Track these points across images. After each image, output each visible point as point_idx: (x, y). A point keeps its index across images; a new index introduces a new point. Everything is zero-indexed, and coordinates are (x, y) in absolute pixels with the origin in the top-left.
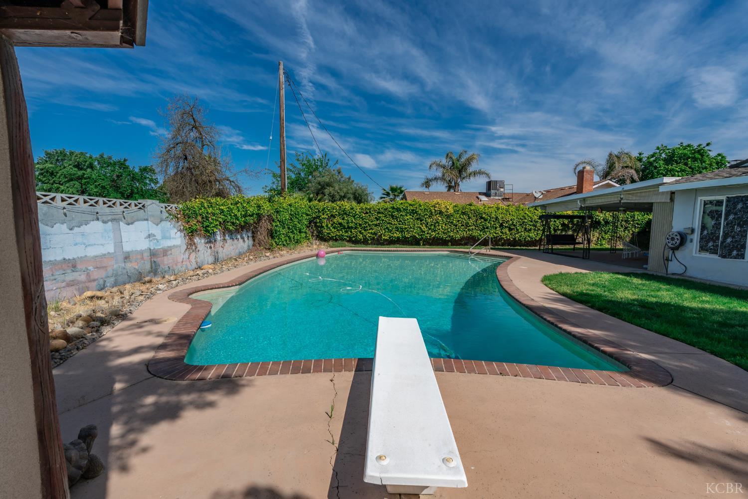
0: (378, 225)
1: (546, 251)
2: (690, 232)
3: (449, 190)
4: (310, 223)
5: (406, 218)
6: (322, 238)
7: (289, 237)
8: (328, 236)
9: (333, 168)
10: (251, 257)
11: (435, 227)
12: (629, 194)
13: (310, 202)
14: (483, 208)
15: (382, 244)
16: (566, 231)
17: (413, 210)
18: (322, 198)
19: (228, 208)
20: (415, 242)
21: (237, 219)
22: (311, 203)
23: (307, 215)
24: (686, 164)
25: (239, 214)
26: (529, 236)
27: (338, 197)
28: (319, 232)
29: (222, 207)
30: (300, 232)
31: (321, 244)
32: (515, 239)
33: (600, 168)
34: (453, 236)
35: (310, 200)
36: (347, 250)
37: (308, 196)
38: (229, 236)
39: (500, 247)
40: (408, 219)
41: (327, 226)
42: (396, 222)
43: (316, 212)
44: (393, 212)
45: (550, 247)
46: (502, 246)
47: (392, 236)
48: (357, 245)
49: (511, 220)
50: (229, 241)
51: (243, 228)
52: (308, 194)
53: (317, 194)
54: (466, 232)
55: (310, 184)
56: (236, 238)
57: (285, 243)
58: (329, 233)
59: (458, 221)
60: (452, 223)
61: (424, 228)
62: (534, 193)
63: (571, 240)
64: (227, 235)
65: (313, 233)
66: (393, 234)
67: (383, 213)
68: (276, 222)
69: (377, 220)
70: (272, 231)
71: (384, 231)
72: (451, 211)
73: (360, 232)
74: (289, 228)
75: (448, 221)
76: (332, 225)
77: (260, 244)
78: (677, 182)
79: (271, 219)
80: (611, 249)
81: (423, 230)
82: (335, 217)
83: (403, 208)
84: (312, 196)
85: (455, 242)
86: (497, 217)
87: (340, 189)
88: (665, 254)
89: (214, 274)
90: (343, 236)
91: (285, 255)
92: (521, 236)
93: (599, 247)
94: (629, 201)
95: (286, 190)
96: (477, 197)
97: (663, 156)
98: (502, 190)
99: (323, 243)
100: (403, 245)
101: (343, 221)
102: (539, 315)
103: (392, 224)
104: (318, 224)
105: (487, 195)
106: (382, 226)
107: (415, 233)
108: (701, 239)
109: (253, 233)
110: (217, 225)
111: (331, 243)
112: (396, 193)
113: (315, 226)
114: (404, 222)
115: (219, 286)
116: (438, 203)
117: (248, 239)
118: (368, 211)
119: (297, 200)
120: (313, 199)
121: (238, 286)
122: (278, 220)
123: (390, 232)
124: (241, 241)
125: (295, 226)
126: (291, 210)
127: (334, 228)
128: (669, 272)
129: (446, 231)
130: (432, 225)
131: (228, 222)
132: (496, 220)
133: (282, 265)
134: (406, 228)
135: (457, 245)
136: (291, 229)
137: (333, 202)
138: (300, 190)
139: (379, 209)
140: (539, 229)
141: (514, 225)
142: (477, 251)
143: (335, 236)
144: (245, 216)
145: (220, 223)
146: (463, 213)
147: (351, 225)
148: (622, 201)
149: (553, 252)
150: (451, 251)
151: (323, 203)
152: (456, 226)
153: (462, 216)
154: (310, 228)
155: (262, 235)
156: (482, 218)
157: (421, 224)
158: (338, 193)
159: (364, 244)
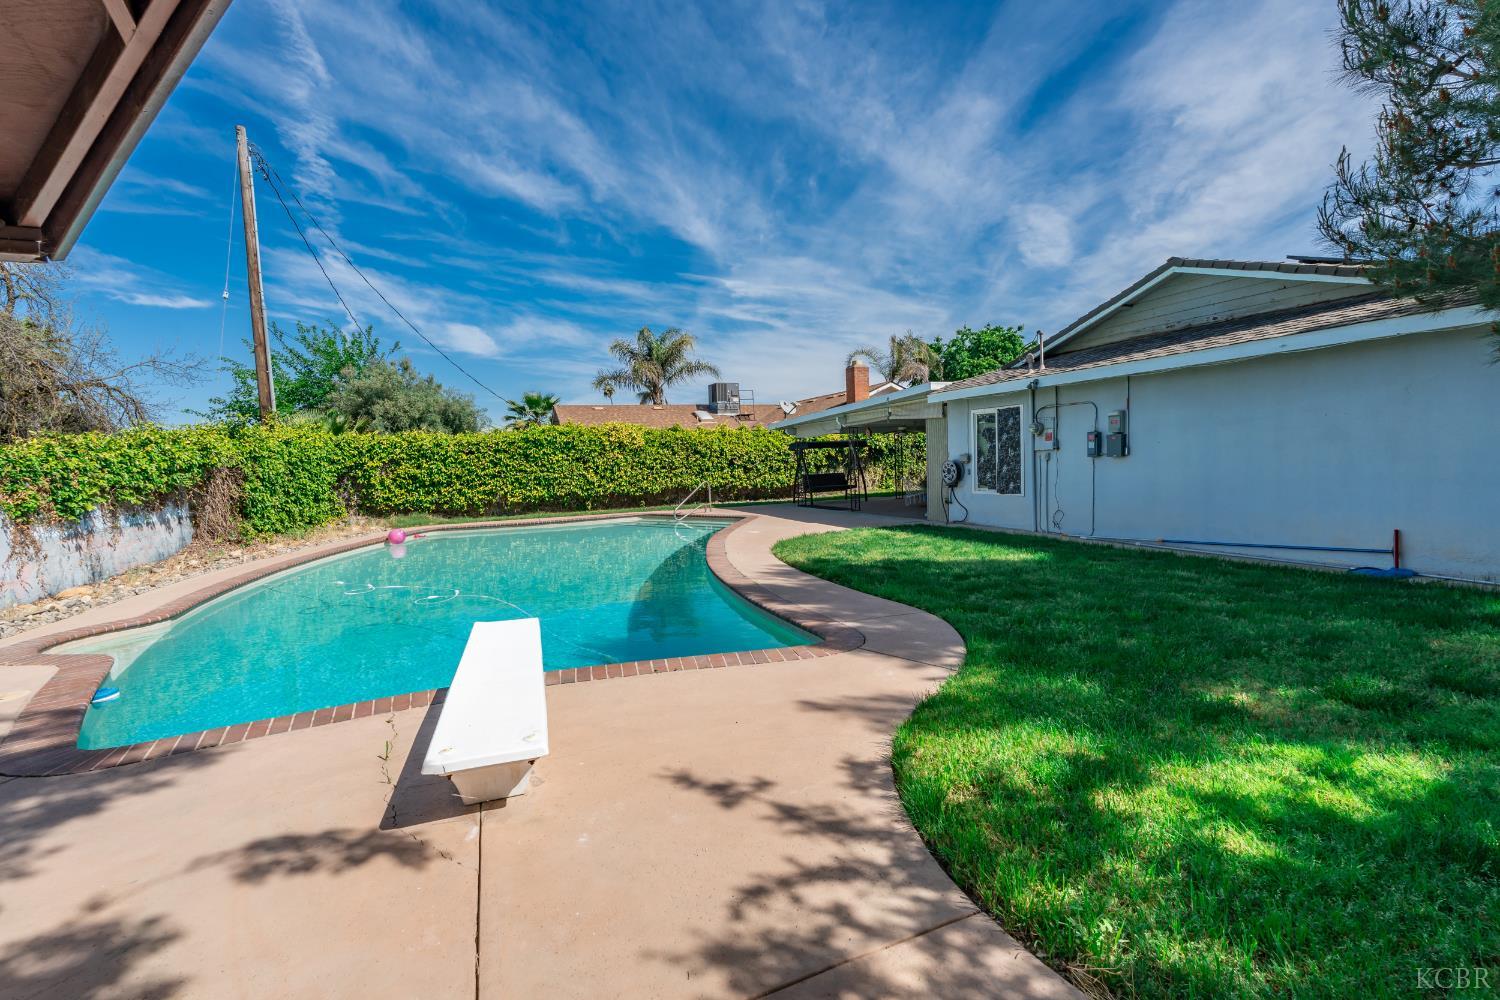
0: (496, 476)
1: (804, 504)
2: (965, 459)
3: (643, 402)
4: (340, 478)
5: (554, 459)
6: (370, 509)
7: (289, 513)
8: (387, 505)
9: (390, 360)
10: (194, 562)
11: (613, 473)
12: (897, 406)
13: (336, 434)
14: (696, 434)
15: (510, 513)
16: (835, 468)
17: (567, 443)
18: (367, 423)
19: (121, 455)
20: (576, 504)
21: (148, 479)
22: (340, 437)
23: (332, 462)
24: (996, 357)
25: (152, 469)
26: (778, 480)
27: (405, 421)
28: (365, 497)
29: (106, 455)
30: (317, 500)
31: (369, 522)
32: (755, 486)
33: (884, 362)
34: (647, 488)
35: (337, 430)
36: (433, 530)
37: (330, 420)
38: (127, 519)
39: (732, 502)
40: (558, 461)
41: (382, 483)
42: (535, 468)
43: (354, 456)
44: (527, 448)
45: (808, 496)
46: (736, 500)
47: (529, 496)
48: (455, 519)
49: (747, 453)
50: (129, 532)
51: (166, 498)
52: (330, 415)
53: (355, 416)
54: (671, 480)
55: (334, 395)
56: (148, 524)
57: (278, 526)
58: (388, 499)
59: (655, 460)
60: (643, 463)
61: (591, 476)
62: (783, 406)
63: (839, 482)
64: (122, 518)
65: (348, 500)
66: (530, 491)
67: (506, 452)
68: (251, 482)
69: (495, 465)
70: (242, 503)
71: (510, 487)
72: (640, 441)
73: (460, 492)
74: (287, 494)
75: (636, 460)
76: (394, 480)
77: (212, 534)
78: (945, 389)
79: (237, 474)
80: (896, 494)
81: (591, 480)
82: (399, 464)
83: (546, 439)
84: (340, 419)
85: (652, 500)
86: (722, 450)
87: (410, 404)
88: (944, 494)
89: (99, 604)
90: (421, 501)
91: (281, 550)
92: (764, 481)
93: (884, 491)
94: (898, 418)
95: (274, 409)
96: (694, 414)
97: (967, 344)
98: (736, 400)
99: (374, 520)
100: (553, 511)
101: (418, 471)
102: (743, 596)
103: (526, 472)
104: (360, 481)
105: (711, 409)
106: (505, 477)
107: (574, 487)
108: (979, 468)
109: (192, 508)
110: (94, 495)
111: (393, 518)
112: (539, 410)
113: (353, 485)
114: (552, 468)
115: (122, 626)
116: (614, 429)
117: (180, 523)
118: (474, 450)
119: (303, 429)
120: (346, 426)
121: (169, 623)
122: (258, 477)
123: (525, 488)
124: (160, 528)
125: (302, 489)
126: (290, 453)
127: (400, 487)
128: (951, 519)
129: (632, 481)
130: (606, 469)
131: (123, 487)
132: (721, 454)
133: (276, 572)
134: (556, 479)
135: (656, 505)
136: (293, 495)
137: (393, 431)
138: (310, 407)
139: (497, 444)
140: (792, 467)
141: (753, 463)
142: (687, 512)
143: (403, 504)
144: (170, 472)
145: (103, 490)
146: (663, 445)
147: (437, 477)
148: (891, 418)
149: (813, 504)
150: (644, 516)
151: (370, 434)
152: (652, 469)
153: (661, 452)
154: (341, 490)
155: (217, 511)
156: (696, 452)
157: (585, 469)
158: (405, 412)
159: (469, 515)
